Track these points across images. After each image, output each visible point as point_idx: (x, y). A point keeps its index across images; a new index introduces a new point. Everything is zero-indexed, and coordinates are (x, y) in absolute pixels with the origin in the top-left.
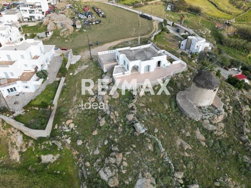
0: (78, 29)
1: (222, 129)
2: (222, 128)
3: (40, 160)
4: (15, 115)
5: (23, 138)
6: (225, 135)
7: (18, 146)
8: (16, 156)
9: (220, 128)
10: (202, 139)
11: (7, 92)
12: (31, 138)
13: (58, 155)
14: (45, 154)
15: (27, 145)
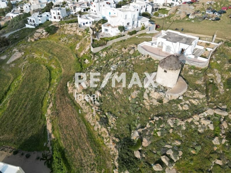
0: (189, 18)
1: (151, 103)
2: (153, 103)
3: (85, 60)
4: (95, 39)
5: (89, 49)
6: (148, 108)
7: (86, 51)
8: (82, 54)
9: (151, 102)
10: (132, 96)
11: (104, 30)
12: (91, 50)
13: (89, 62)
14: (87, 59)
15: (87, 52)
